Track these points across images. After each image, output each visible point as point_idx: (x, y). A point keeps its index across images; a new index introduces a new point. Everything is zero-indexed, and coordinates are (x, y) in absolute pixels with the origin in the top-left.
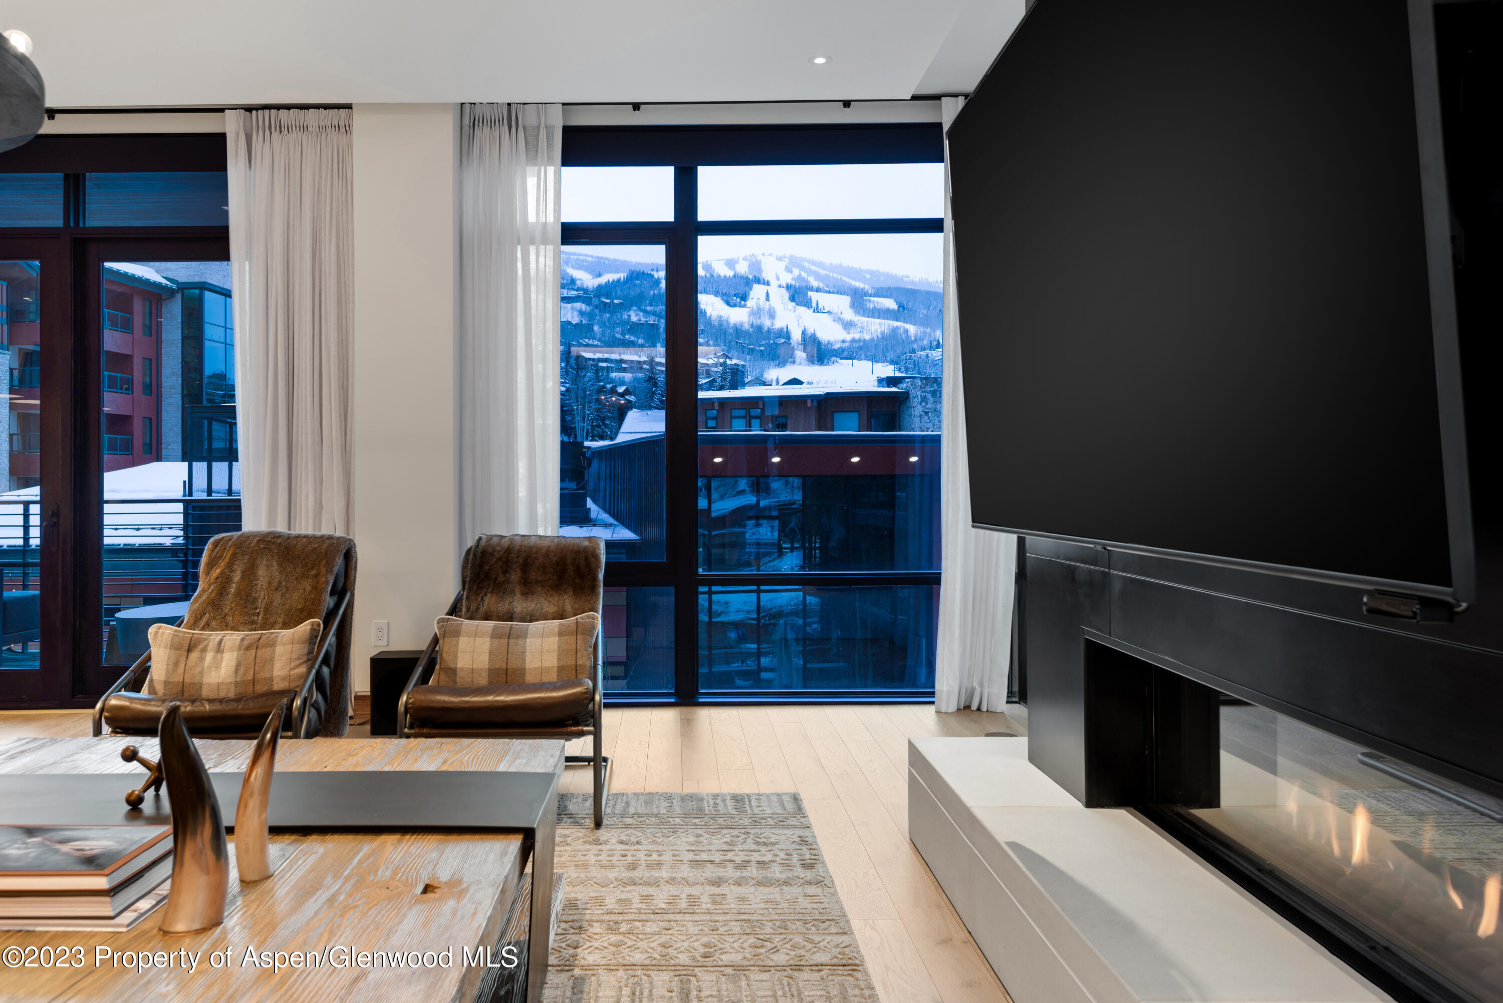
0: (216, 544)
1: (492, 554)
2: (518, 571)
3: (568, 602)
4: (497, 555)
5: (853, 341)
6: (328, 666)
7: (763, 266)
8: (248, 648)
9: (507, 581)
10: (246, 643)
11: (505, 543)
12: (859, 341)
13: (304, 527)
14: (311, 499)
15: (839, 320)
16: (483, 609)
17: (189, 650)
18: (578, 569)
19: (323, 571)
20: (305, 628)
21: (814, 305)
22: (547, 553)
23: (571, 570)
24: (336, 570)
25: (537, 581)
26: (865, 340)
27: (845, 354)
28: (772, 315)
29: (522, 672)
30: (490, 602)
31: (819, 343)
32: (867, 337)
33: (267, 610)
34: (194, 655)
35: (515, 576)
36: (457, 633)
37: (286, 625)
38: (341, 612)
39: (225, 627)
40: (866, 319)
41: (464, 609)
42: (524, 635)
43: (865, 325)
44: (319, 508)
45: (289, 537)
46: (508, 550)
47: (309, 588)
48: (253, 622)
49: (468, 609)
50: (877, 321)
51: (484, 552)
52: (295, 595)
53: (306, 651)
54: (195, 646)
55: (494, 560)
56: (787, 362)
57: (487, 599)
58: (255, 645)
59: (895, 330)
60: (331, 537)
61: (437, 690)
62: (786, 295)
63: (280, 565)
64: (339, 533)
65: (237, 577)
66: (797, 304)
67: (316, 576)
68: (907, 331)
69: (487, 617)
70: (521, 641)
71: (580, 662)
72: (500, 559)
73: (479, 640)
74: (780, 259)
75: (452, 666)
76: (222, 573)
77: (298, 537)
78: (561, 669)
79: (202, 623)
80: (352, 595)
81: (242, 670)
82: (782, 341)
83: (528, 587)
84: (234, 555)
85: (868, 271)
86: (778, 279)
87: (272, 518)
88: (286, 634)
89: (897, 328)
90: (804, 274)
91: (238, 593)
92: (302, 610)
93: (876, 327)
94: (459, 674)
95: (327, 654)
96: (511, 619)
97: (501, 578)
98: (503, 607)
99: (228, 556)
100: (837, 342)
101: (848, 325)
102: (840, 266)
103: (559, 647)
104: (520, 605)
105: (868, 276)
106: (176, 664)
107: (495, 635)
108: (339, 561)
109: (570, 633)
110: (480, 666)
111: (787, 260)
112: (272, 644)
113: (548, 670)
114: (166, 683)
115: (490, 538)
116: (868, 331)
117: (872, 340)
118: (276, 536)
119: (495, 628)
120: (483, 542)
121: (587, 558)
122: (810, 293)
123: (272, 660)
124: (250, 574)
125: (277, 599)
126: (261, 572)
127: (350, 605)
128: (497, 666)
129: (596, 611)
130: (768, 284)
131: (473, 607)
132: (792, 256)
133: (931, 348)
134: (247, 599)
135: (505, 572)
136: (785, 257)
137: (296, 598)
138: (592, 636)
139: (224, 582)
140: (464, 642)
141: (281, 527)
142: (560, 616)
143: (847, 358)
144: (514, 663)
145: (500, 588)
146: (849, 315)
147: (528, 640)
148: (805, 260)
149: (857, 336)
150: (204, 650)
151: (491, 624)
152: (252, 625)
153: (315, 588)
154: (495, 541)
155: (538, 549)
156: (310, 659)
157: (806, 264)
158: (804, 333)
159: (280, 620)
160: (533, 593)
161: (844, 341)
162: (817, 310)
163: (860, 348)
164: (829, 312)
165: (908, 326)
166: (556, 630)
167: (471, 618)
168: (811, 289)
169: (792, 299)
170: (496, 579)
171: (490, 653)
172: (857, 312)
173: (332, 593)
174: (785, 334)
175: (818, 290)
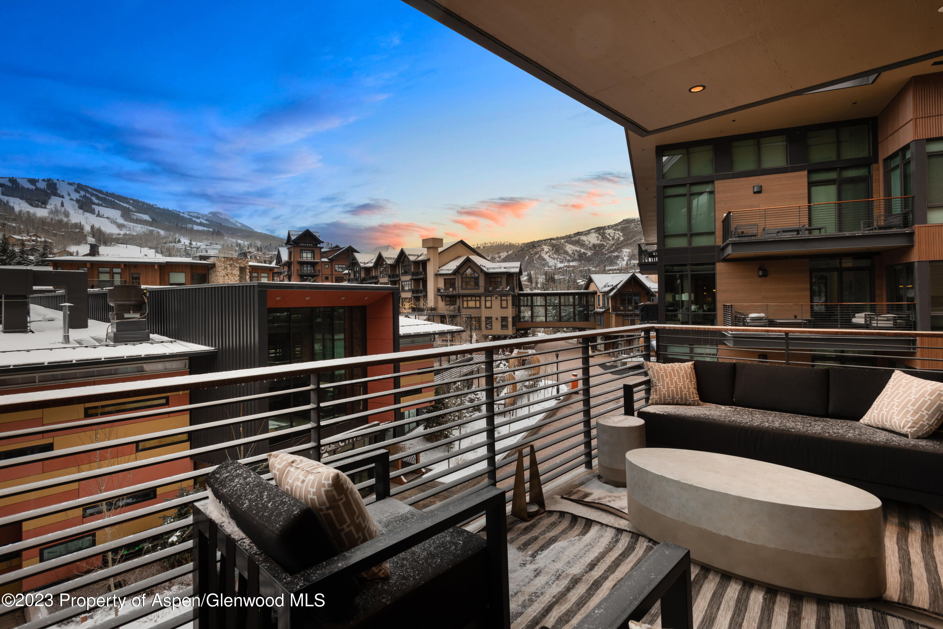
5: (125, 235)
7: (58, 186)
12: (129, 235)
15: (114, 222)
21: (97, 212)
26: (133, 235)
27: (120, 242)
28: (67, 215)
31: (104, 234)
32: (134, 234)
40: (132, 224)
43: (132, 227)
50: (140, 226)
56: (82, 242)
59: (151, 232)
62: (76, 205)
66: (84, 211)
68: (158, 232)
74: (71, 184)
82: (78, 230)
85: (131, 199)
86: (70, 195)
89: (152, 231)
90: (87, 195)
93: (139, 229)
100: (115, 234)
101: (120, 226)
102: (113, 194)
105: (131, 202)
111: (76, 186)
116: (134, 231)
117: (137, 235)
122: (93, 206)
130: (63, 197)
132: (79, 184)
133: (175, 242)
136: (74, 183)
143: (121, 244)
146: (121, 221)
148: (89, 187)
149: (128, 232)
157: (89, 189)
158: (92, 227)
161: (119, 234)
162: (99, 215)
163: (130, 239)
164: (107, 218)
165: (160, 230)
168: (95, 204)
169: (81, 207)
172: (126, 220)
174: (79, 226)
175: (98, 205)
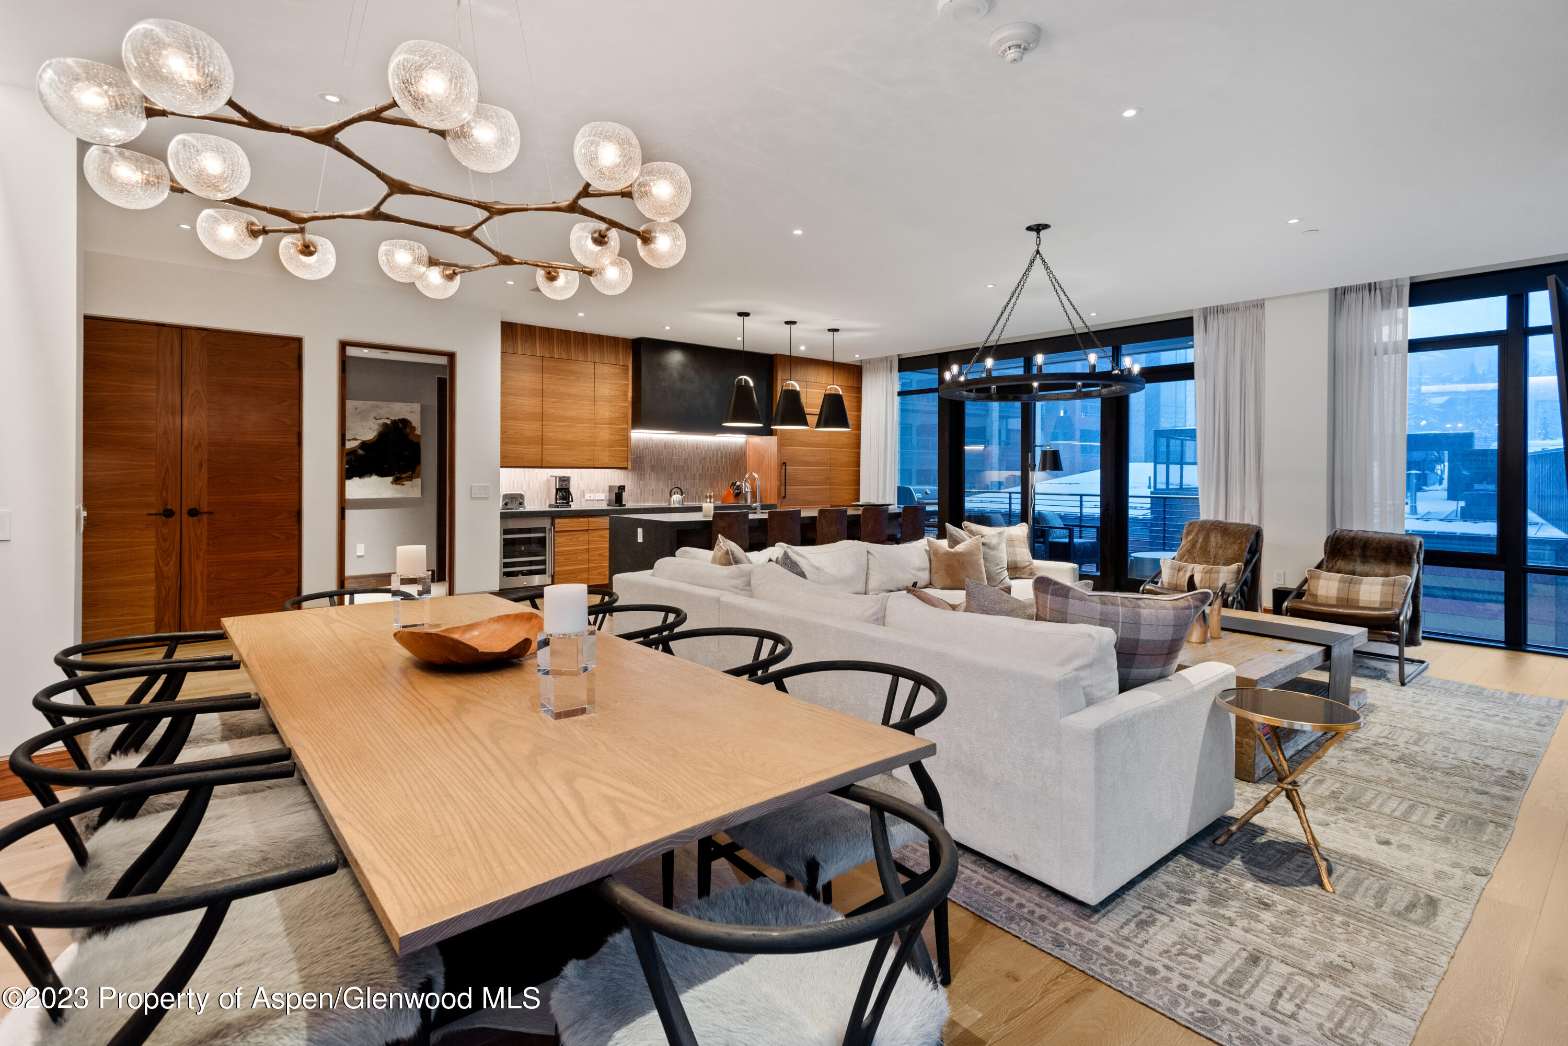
0: (1190, 525)
1: (1343, 540)
2: (1360, 551)
3: (1392, 568)
4: (1346, 540)
6: (1247, 586)
8: (1206, 572)
9: (1352, 555)
10: (1206, 570)
11: (1352, 534)
13: (1234, 518)
14: (1238, 504)
16: (1336, 567)
17: (1179, 570)
18: (1400, 552)
19: (1244, 541)
20: (1234, 566)
22: (1379, 542)
23: (1395, 551)
24: (1251, 541)
25: (1371, 556)
29: (1358, 601)
30: (1340, 564)
33: (1215, 557)
34: (1181, 573)
35: (1357, 552)
36: (1318, 578)
37: (1225, 565)
38: (1254, 561)
39: (1195, 562)
41: (1325, 567)
42: (1360, 583)
44: (1243, 509)
45: (1226, 524)
46: (1354, 539)
47: (1236, 548)
48: (1208, 562)
49: (1327, 567)
51: (1338, 538)
52: (1230, 551)
53: (1235, 577)
54: (1182, 569)
55: (1344, 543)
57: (1338, 563)
58: (1210, 572)
60: (1248, 525)
61: (1305, 602)
63: (1222, 536)
64: (1255, 523)
65: (1200, 541)
67: (1241, 543)
69: (1338, 572)
70: (1357, 586)
71: (1395, 600)
72: (1348, 542)
73: (1331, 582)
75: (1315, 593)
76: (1193, 538)
77: (1231, 524)
78: (1381, 602)
79: (1184, 560)
80: (1260, 554)
81: (1203, 582)
83: (1365, 559)
84: (1199, 530)
87: (1216, 512)
88: (1225, 569)
91: (1201, 548)
92: (1233, 559)
94: (1319, 597)
95: (1246, 580)
96: (1354, 574)
97: (1348, 553)
98: (1349, 567)
99: (1196, 530)
103: (1382, 591)
104: (1359, 567)
106: (1173, 576)
107: (1341, 581)
108: (1253, 537)
109: (1389, 585)
110: (1331, 595)
112: (1218, 572)
113: (1374, 602)
114: (1169, 583)
115: (1342, 531)
118: (1220, 522)
119: (1341, 578)
120: (1338, 533)
121: (1406, 546)
123: (1218, 579)
124: (1206, 539)
125: (1220, 552)
126: (1212, 539)
127: (1259, 559)
128: (1343, 596)
129: (1411, 575)
131: (1330, 566)
134: (1205, 551)
135: (1351, 550)
137: (1230, 553)
138: (1405, 588)
139: (1194, 543)
140: (1322, 583)
141: (1221, 518)
142: (1387, 575)
144: (1352, 596)
145: (1346, 557)
147: (1362, 586)
150: (1185, 571)
151: (1340, 575)
152: (1208, 563)
153: (1240, 549)
154: (1345, 533)
155: (1374, 539)
156: (1237, 580)
159: (1222, 562)
160: (1368, 562)
166: (1381, 582)
167: (1328, 571)
170: (1344, 553)
171: (1338, 589)
173: (1249, 552)
